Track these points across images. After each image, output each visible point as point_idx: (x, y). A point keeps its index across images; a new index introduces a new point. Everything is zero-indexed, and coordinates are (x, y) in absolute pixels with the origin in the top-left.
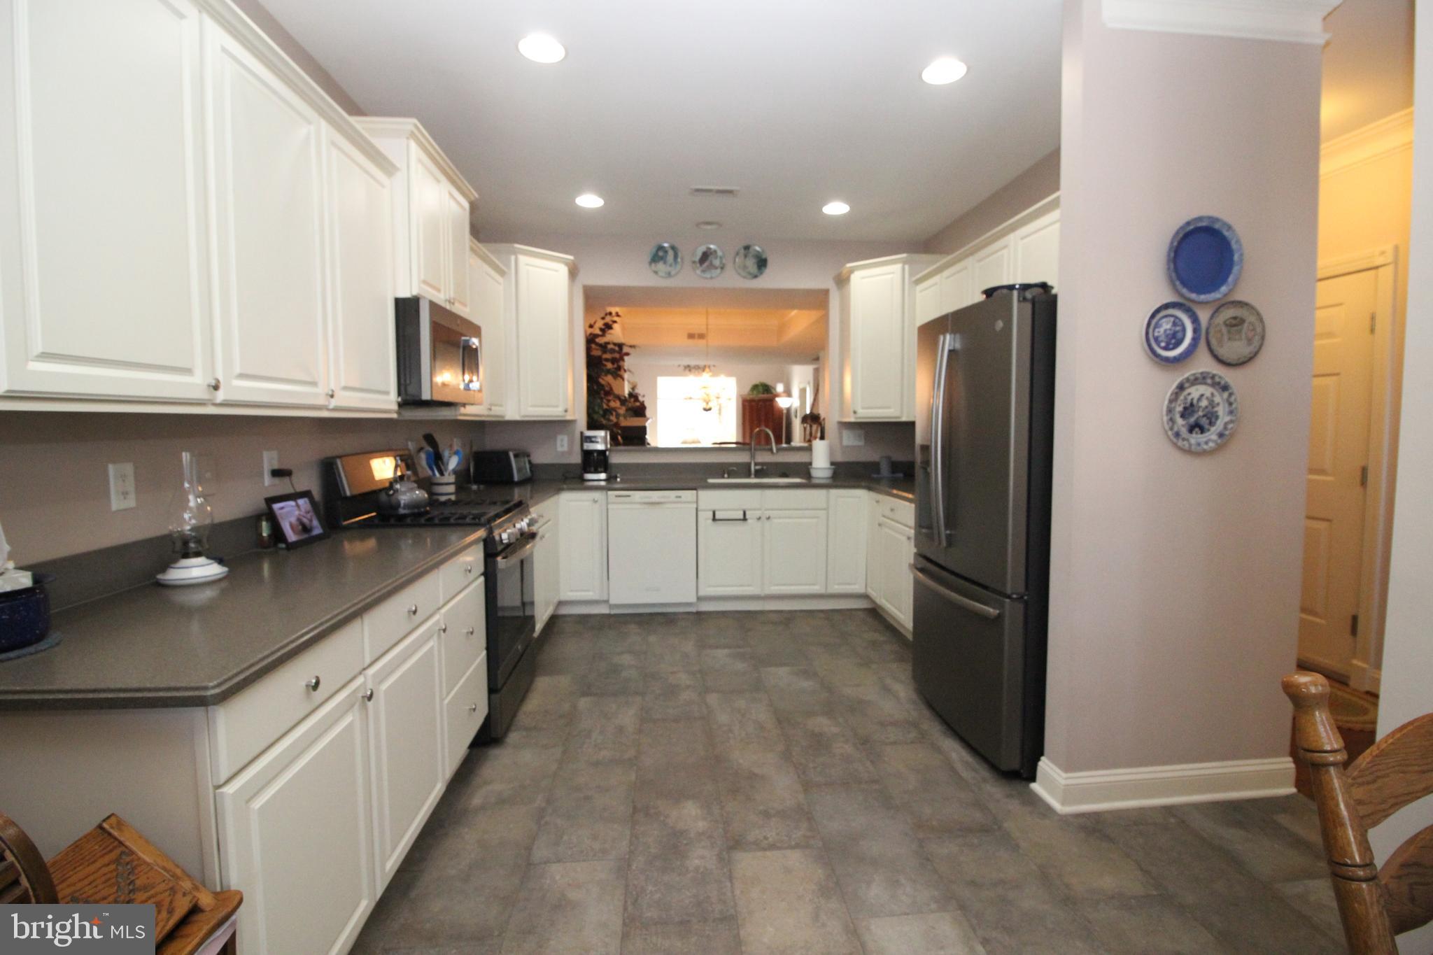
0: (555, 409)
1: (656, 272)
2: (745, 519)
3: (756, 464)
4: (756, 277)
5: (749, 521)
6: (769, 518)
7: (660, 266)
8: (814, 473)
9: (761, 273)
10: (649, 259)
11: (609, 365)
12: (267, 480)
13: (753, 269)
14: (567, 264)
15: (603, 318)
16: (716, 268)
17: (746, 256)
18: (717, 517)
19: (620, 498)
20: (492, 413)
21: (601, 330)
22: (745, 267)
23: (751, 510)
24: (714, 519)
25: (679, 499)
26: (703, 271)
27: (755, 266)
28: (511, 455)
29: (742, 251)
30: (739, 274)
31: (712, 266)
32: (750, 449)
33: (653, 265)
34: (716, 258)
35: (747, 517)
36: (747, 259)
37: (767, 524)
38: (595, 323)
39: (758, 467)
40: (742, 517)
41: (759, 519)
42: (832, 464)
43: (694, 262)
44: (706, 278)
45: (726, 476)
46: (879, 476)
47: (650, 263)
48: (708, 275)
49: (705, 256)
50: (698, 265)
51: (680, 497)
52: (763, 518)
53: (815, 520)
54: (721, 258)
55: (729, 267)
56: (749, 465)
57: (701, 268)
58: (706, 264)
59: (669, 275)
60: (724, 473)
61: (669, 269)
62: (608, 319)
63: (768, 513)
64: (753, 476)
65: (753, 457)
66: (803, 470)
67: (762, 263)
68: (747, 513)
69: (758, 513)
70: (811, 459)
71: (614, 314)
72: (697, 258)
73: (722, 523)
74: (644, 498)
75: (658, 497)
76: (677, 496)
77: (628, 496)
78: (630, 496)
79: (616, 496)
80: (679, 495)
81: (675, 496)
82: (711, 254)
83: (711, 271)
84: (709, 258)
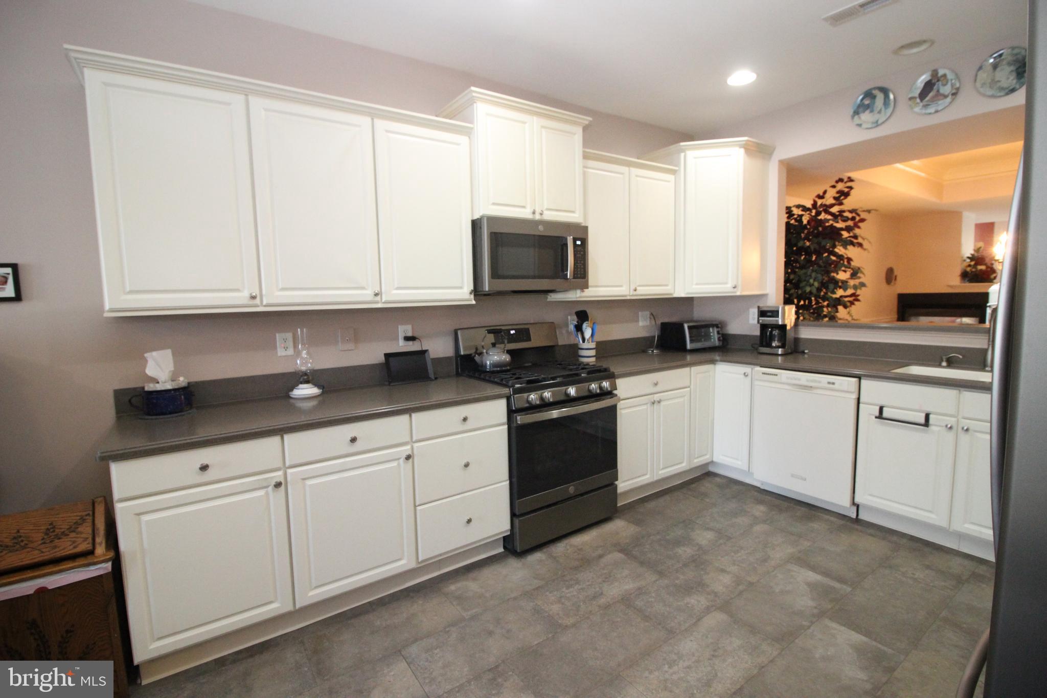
0: (725, 286)
1: (860, 125)
2: (927, 423)
4: (1011, 91)
5: (932, 428)
6: (966, 430)
7: (866, 117)
9: (1020, 85)
10: (851, 113)
11: (845, 234)
12: (401, 342)
13: (1010, 81)
14: (741, 146)
15: (834, 187)
16: (945, 97)
17: (997, 66)
18: (885, 415)
19: (765, 376)
20: (637, 292)
21: (835, 198)
22: (994, 83)
23: (936, 414)
24: (880, 416)
25: (831, 386)
26: (926, 106)
27: (1014, 76)
28: (686, 326)
29: (990, 62)
30: (984, 95)
31: (940, 96)
33: (856, 117)
34: (946, 83)
35: (931, 421)
36: (999, 69)
37: (964, 438)
38: (825, 192)
40: (922, 421)
41: (951, 428)
44: (929, 114)
45: (944, 364)
47: (853, 117)
48: (931, 110)
49: (930, 86)
50: (918, 100)
51: (833, 384)
52: (958, 429)
54: (953, 81)
55: (966, 90)
57: (921, 104)
58: (931, 95)
59: (877, 124)
60: (942, 361)
61: (878, 117)
62: (840, 186)
63: (966, 423)
68: (931, 417)
69: (951, 421)
71: (846, 180)
73: (892, 424)
74: (792, 379)
75: (808, 381)
76: (829, 383)
77: (775, 375)
78: (777, 375)
79: (763, 373)
80: (832, 381)
81: (826, 382)
82: (938, 81)
83: (936, 103)
84: (935, 87)
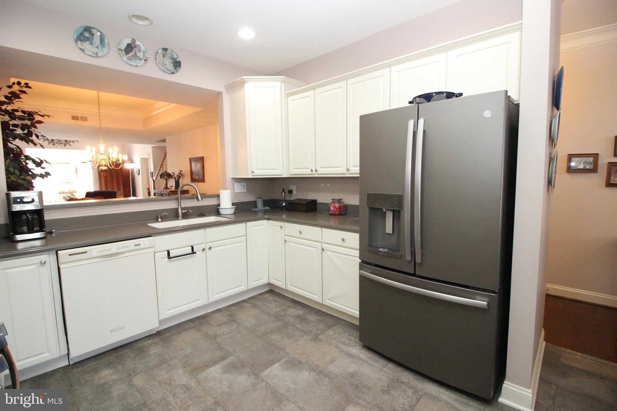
1: (83, 50)
2: (193, 252)
3: (182, 209)
4: (173, 73)
5: (197, 253)
6: (210, 248)
7: (86, 45)
8: (222, 212)
9: (177, 72)
13: (171, 67)
16: (141, 59)
17: (164, 56)
18: (171, 255)
19: (74, 256)
22: (164, 64)
23: (197, 245)
24: (169, 257)
25: (138, 247)
27: (172, 65)
29: (160, 51)
31: (137, 57)
32: (177, 199)
33: (79, 43)
34: (140, 52)
35: (195, 251)
36: (165, 58)
37: (209, 253)
39: (184, 211)
40: (190, 251)
41: (204, 250)
42: (233, 204)
43: (120, 49)
44: (133, 65)
45: (160, 220)
46: (256, 209)
47: (77, 40)
49: (129, 48)
50: (124, 53)
51: (139, 245)
52: (207, 249)
53: (239, 244)
54: (144, 52)
55: (151, 60)
56: (177, 210)
57: (127, 57)
58: (131, 54)
59: (96, 55)
60: (158, 219)
61: (96, 50)
63: (210, 245)
64: (180, 218)
65: (179, 204)
66: (216, 210)
67: (177, 64)
68: (195, 248)
69: (203, 246)
70: (219, 202)
72: (123, 47)
73: (176, 259)
74: (103, 251)
75: (118, 249)
76: (136, 245)
77: (84, 253)
78: (86, 252)
79: (70, 255)
80: (137, 243)
81: (134, 245)
82: (135, 47)
83: (136, 61)
84: (134, 50)
